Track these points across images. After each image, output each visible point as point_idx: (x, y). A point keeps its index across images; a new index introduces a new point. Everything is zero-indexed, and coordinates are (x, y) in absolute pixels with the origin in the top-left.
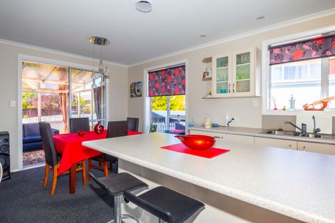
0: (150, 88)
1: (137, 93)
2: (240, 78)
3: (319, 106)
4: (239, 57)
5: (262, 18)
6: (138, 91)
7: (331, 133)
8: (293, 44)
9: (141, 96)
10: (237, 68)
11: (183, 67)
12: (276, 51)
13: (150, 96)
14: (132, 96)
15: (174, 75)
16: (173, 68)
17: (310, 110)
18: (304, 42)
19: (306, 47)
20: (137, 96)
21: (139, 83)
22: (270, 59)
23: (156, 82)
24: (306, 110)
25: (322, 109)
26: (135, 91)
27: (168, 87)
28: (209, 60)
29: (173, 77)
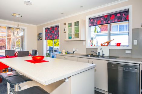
0: (46, 36)
1: (40, 38)
2: (76, 32)
3: (106, 44)
4: (75, 23)
5: (82, 7)
6: (41, 37)
7: (108, 56)
8: (97, 18)
9: (42, 40)
10: (75, 28)
11: (58, 26)
12: (92, 20)
13: (46, 40)
14: (38, 40)
15: (55, 30)
16: (55, 27)
17: (103, 46)
18: (101, 17)
19: (102, 19)
20: (40, 40)
21: (41, 33)
22: (90, 24)
23: (48, 33)
24: (101, 46)
25: (107, 46)
26: (39, 37)
27: (53, 36)
28: (65, 24)
29: (54, 31)
